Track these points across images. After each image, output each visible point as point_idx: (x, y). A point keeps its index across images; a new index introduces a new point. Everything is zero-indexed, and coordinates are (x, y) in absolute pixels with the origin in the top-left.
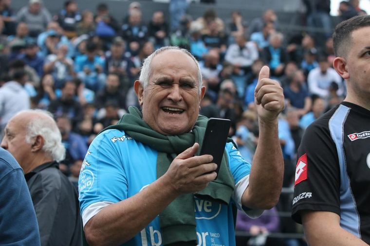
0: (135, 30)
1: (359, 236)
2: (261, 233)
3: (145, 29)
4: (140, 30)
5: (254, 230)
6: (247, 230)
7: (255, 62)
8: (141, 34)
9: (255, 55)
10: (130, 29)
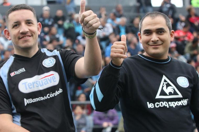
0: (46, 21)
1: (20, 124)
2: (108, 126)
3: (52, 20)
4: (49, 21)
5: (105, 124)
6: (100, 125)
7: (111, 34)
8: (50, 23)
9: (111, 30)
10: (44, 21)
